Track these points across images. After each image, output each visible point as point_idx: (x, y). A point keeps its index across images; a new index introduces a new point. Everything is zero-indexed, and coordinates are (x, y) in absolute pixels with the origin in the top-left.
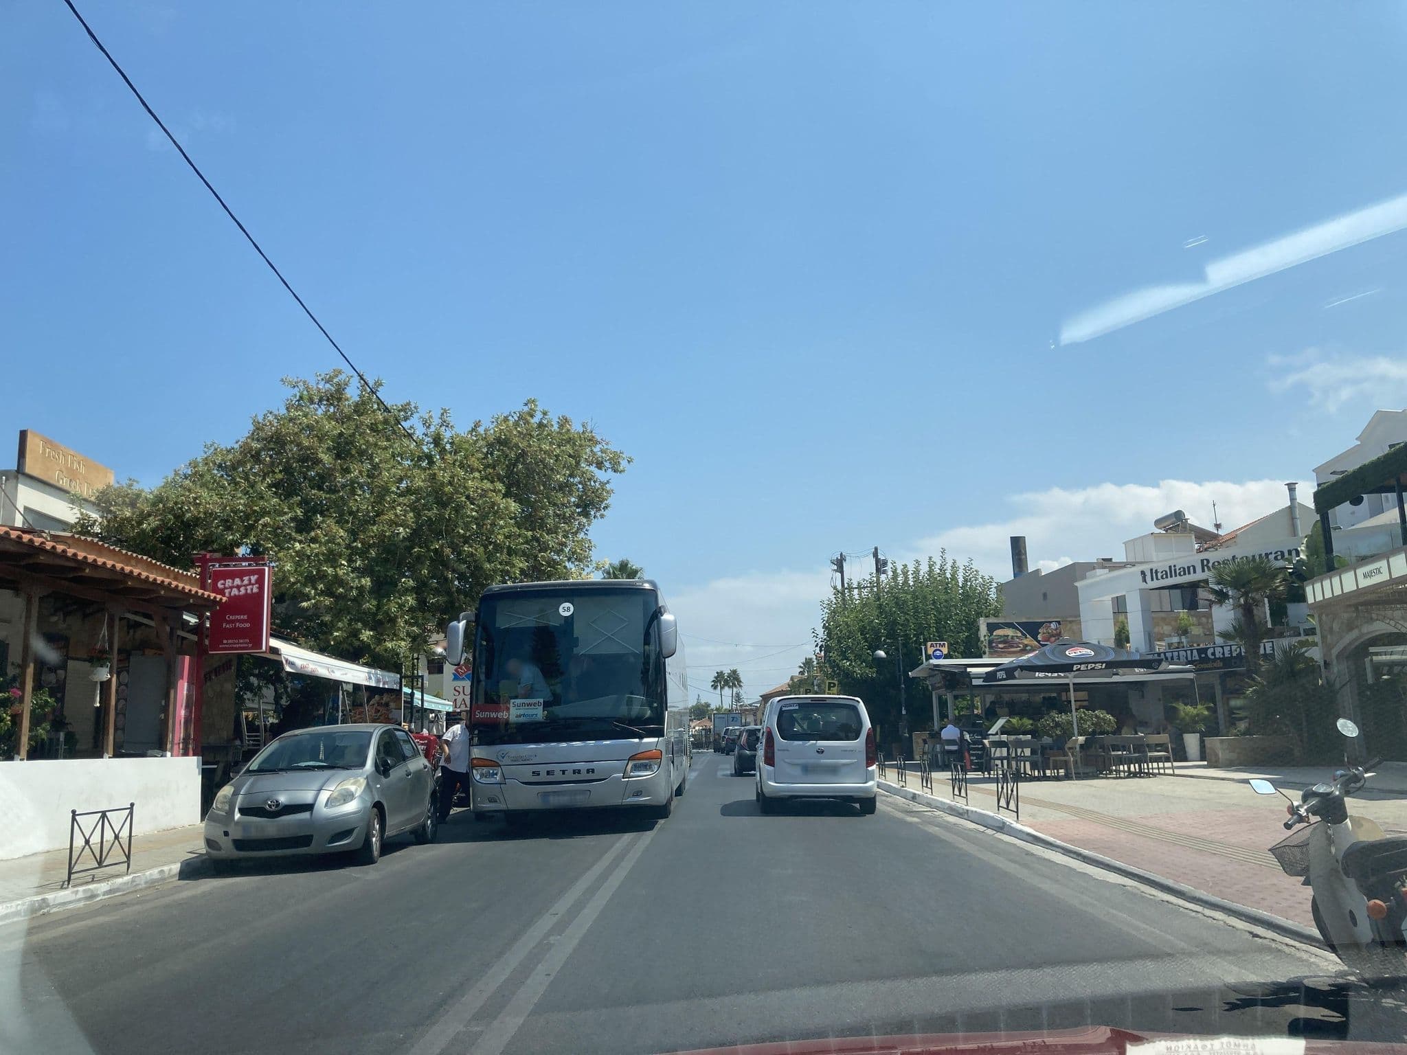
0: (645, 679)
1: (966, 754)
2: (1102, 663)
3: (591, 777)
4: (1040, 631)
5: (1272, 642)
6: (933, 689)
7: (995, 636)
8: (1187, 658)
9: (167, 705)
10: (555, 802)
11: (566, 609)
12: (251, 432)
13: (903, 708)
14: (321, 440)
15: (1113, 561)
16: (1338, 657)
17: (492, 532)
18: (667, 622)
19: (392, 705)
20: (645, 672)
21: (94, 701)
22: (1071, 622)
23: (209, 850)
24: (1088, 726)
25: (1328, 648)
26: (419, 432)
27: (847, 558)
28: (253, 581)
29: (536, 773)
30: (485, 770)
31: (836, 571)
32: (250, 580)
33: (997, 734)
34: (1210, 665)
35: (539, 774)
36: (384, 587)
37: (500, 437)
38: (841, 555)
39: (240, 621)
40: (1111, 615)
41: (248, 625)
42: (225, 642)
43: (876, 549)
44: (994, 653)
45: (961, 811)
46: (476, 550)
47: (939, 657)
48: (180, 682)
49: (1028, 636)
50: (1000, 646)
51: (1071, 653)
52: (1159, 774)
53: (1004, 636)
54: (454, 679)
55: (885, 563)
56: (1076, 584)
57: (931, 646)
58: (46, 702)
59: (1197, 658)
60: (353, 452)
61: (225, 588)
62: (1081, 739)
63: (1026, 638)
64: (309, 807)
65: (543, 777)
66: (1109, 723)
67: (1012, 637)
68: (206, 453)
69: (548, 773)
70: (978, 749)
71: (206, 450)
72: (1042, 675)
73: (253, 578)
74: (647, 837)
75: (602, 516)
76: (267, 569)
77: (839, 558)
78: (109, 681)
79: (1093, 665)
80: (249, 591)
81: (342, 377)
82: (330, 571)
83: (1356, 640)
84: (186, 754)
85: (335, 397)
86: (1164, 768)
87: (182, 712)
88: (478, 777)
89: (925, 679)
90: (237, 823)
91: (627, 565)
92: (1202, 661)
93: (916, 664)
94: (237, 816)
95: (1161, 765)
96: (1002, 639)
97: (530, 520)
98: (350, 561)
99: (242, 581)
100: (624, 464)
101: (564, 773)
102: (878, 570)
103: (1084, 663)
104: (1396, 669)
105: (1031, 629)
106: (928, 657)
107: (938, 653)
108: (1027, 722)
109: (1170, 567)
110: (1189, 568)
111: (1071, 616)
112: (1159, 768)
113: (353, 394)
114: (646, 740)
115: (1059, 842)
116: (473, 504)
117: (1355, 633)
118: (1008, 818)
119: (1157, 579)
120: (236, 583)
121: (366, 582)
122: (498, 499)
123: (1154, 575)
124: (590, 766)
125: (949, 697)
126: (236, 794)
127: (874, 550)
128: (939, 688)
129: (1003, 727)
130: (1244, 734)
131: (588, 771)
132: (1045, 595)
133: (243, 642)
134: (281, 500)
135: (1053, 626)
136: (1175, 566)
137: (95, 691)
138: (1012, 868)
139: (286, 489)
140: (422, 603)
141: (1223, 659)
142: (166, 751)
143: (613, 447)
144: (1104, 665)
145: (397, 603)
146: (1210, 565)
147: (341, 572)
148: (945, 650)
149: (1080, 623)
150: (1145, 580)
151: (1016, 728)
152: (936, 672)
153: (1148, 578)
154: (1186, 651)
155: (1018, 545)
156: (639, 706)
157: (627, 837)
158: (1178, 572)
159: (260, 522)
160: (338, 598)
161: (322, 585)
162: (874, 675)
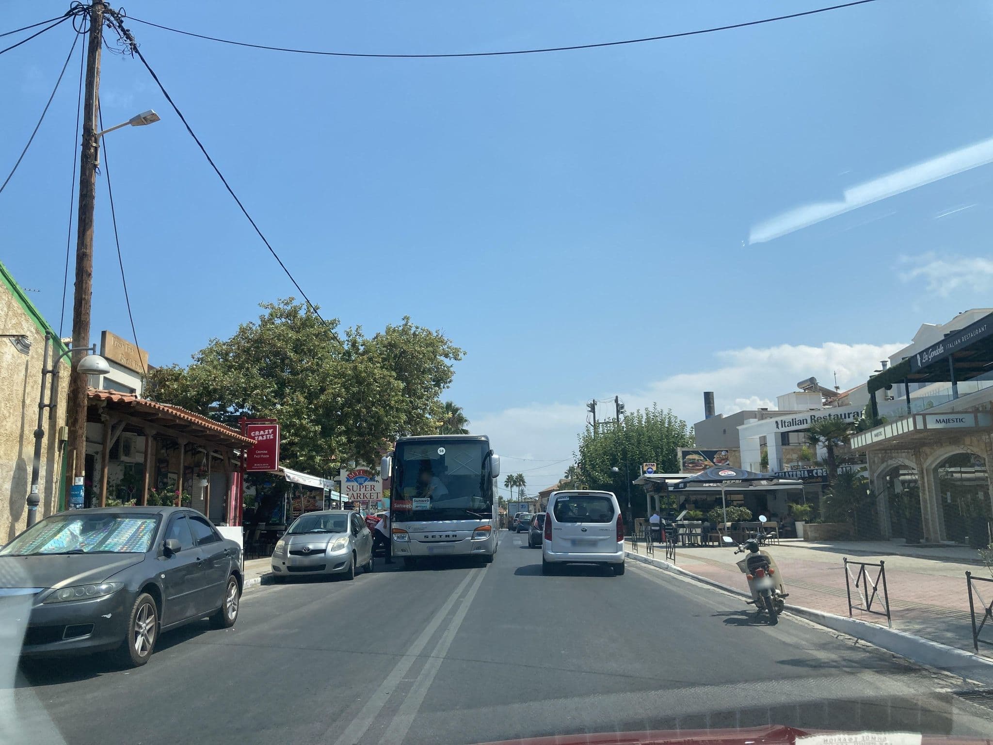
0: (482, 488)
1: (663, 532)
2: (740, 480)
3: (454, 539)
4: (715, 456)
5: (850, 467)
6: (648, 492)
7: (687, 459)
8: (801, 475)
9: (227, 499)
10: (436, 551)
11: (441, 451)
12: (238, 333)
13: (629, 503)
14: (287, 342)
15: (768, 410)
16: (877, 477)
17: (388, 400)
18: (496, 459)
19: (317, 498)
20: (482, 483)
21: (201, 497)
22: (734, 451)
23: (274, 571)
24: (735, 516)
25: (872, 472)
26: (342, 337)
27: (598, 403)
28: (270, 433)
29: (426, 537)
30: (399, 535)
31: (590, 411)
32: (269, 432)
33: (681, 520)
34: (814, 480)
35: (428, 537)
36: (327, 432)
37: (391, 342)
38: (594, 401)
39: (263, 453)
40: (759, 447)
41: (268, 456)
42: (255, 465)
43: (617, 397)
44: (686, 470)
45: (650, 561)
46: (379, 410)
47: (650, 473)
48: (233, 486)
49: (708, 459)
50: (690, 465)
51: (722, 473)
52: (772, 545)
53: (693, 459)
54: (347, 481)
55: (622, 407)
56: (738, 428)
57: (646, 465)
58: (187, 497)
59: (807, 476)
60: (305, 350)
61: (255, 436)
62: (729, 524)
63: (706, 461)
64: (324, 551)
65: (430, 539)
66: (747, 514)
67: (698, 460)
68: (210, 345)
69: (446, 536)
70: (670, 529)
71: (210, 343)
72: (707, 485)
73: (271, 431)
74: (484, 571)
75: (448, 387)
76: (278, 425)
77: (592, 403)
78: (208, 486)
79: (734, 481)
80: (268, 438)
81: (295, 303)
82: (297, 421)
83: (885, 468)
84: (235, 525)
85: (292, 314)
86: (774, 542)
87: (233, 503)
88: (396, 538)
89: (643, 485)
90: (289, 558)
91: (451, 405)
92: (809, 479)
93: (636, 476)
94: (289, 555)
95: (773, 540)
96: (692, 461)
97: (408, 390)
98: (309, 416)
99: (265, 432)
100: (461, 355)
101: (441, 537)
102: (618, 412)
103: (729, 480)
104: (912, 485)
105: (710, 455)
106: (644, 472)
107: (650, 470)
108: (699, 513)
109: (793, 419)
110: (803, 420)
111: (734, 448)
112: (772, 542)
113: (302, 313)
114: (483, 520)
115: (691, 574)
116: (377, 383)
117: (884, 465)
118: (670, 563)
119: (785, 427)
120: (261, 434)
121: (318, 428)
122: (392, 380)
123: (783, 424)
124: (454, 533)
125: (656, 497)
126: (286, 544)
127: (615, 398)
128: (651, 491)
129: (684, 516)
130: (824, 522)
131: (453, 536)
132: (725, 431)
133: (265, 465)
134: (265, 379)
135: (723, 453)
136: (795, 419)
137: (201, 491)
138: (663, 583)
139: (268, 373)
140: (350, 441)
141: (822, 477)
142: (227, 523)
143: (454, 345)
144: (741, 481)
145: (336, 441)
146: (816, 419)
147: (304, 422)
148: (654, 468)
149: (739, 451)
150: (778, 427)
151: (692, 517)
152: (648, 482)
153: (780, 426)
154: (800, 471)
155: (708, 398)
156: (478, 502)
157: (473, 571)
158: (797, 422)
159: (254, 393)
160: (303, 437)
161: (293, 430)
162: (612, 482)
